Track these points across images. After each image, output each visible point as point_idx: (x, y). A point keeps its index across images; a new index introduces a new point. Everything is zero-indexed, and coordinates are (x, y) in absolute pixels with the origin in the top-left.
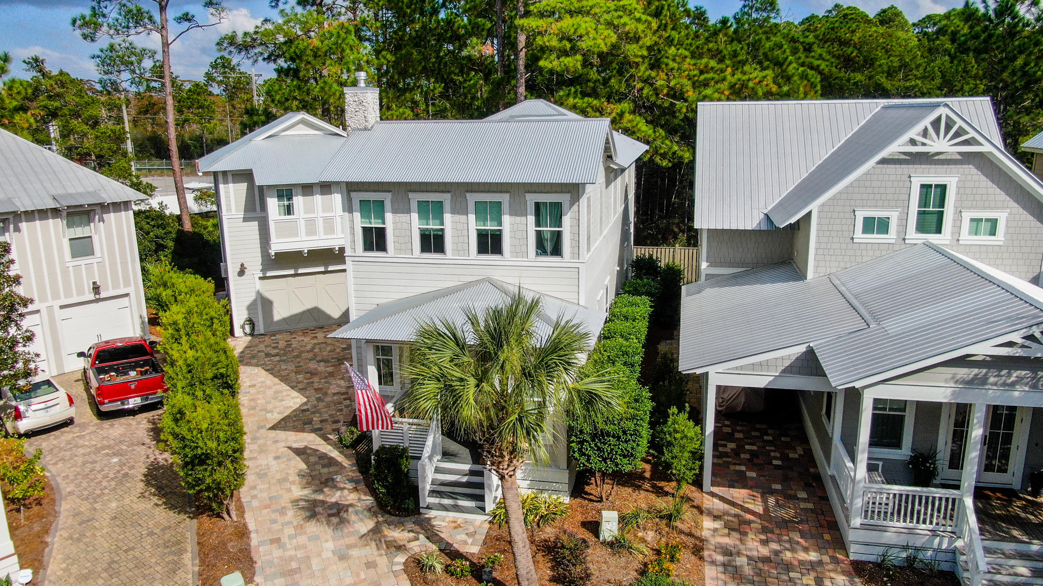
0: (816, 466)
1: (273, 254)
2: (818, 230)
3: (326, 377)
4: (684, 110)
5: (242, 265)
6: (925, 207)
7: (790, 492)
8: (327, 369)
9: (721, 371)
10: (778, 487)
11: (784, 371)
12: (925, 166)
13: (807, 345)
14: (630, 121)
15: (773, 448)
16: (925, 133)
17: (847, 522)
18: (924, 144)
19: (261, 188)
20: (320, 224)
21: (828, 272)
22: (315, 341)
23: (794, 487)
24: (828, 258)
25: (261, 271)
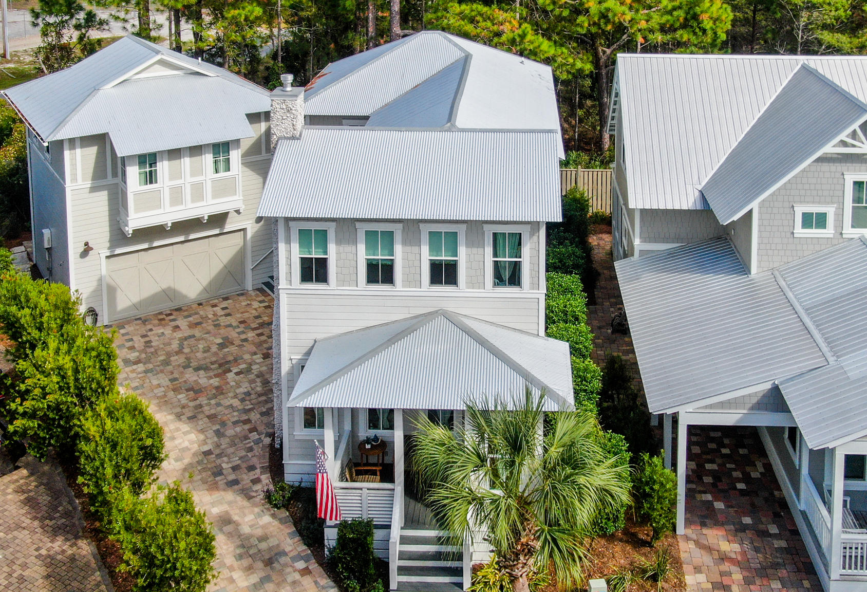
0: (779, 488)
1: (131, 232)
2: (759, 226)
3: (215, 396)
4: (586, 24)
5: (87, 244)
6: (859, 203)
7: (762, 527)
8: (212, 381)
9: (691, 410)
10: (747, 520)
11: (752, 408)
12: (857, 165)
13: (773, 381)
14: (531, 42)
15: (733, 466)
16: (854, 135)
17: (827, 573)
18: (854, 146)
19: (123, 158)
20: (188, 191)
21: (771, 266)
22: (179, 335)
23: (764, 519)
24: (770, 252)
25: (109, 248)
